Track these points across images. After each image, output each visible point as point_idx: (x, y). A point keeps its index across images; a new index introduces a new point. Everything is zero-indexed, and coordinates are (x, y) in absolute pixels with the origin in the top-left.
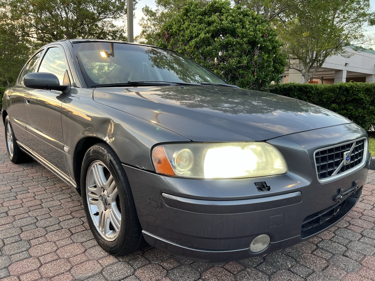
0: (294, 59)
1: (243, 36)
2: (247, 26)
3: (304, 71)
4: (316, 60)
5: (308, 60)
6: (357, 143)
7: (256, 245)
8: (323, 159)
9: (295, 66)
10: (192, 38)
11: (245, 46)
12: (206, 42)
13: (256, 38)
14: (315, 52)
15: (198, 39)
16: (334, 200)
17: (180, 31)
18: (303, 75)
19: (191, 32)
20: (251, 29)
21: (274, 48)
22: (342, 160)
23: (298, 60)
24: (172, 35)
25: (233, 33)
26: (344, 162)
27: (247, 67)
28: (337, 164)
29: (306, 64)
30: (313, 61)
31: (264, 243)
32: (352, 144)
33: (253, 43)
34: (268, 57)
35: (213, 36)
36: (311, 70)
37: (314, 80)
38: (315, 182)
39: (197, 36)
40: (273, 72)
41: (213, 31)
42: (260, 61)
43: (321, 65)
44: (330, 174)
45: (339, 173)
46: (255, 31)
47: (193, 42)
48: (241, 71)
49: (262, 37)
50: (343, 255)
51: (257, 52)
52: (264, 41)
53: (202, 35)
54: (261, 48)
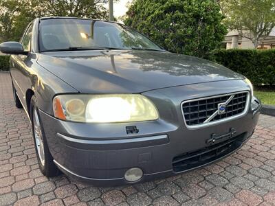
0: (246, 29)
1: (189, 11)
2: (193, 3)
3: (254, 39)
4: (265, 30)
5: (258, 30)
6: (236, 96)
7: (130, 176)
8: (194, 109)
9: (246, 35)
10: (149, 14)
11: (190, 19)
12: (160, 17)
13: (200, 12)
14: (264, 24)
15: (153, 15)
16: (206, 142)
17: (142, 9)
18: (253, 43)
19: (149, 10)
20: (197, 5)
21: (216, 20)
22: (215, 111)
23: (249, 31)
24: (136, 13)
25: (181, 9)
26: (218, 112)
27: (192, 36)
28: (211, 113)
29: (256, 33)
30: (262, 31)
31: (137, 175)
32: (229, 96)
33: (197, 16)
34: (210, 28)
35: (165, 12)
36: (260, 38)
37: (265, 46)
38: (182, 128)
39: (153, 13)
40: (215, 40)
41: (166, 8)
42: (203, 31)
43: (268, 33)
44: (202, 121)
45: (212, 120)
46: (199, 6)
47: (150, 18)
48: (186, 39)
49: (206, 11)
50: (223, 188)
51: (200, 24)
52: (207, 15)
53: (157, 12)
54: (204, 20)
